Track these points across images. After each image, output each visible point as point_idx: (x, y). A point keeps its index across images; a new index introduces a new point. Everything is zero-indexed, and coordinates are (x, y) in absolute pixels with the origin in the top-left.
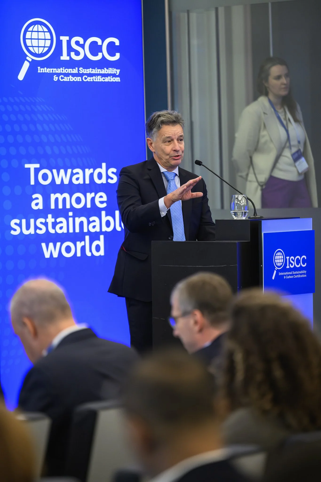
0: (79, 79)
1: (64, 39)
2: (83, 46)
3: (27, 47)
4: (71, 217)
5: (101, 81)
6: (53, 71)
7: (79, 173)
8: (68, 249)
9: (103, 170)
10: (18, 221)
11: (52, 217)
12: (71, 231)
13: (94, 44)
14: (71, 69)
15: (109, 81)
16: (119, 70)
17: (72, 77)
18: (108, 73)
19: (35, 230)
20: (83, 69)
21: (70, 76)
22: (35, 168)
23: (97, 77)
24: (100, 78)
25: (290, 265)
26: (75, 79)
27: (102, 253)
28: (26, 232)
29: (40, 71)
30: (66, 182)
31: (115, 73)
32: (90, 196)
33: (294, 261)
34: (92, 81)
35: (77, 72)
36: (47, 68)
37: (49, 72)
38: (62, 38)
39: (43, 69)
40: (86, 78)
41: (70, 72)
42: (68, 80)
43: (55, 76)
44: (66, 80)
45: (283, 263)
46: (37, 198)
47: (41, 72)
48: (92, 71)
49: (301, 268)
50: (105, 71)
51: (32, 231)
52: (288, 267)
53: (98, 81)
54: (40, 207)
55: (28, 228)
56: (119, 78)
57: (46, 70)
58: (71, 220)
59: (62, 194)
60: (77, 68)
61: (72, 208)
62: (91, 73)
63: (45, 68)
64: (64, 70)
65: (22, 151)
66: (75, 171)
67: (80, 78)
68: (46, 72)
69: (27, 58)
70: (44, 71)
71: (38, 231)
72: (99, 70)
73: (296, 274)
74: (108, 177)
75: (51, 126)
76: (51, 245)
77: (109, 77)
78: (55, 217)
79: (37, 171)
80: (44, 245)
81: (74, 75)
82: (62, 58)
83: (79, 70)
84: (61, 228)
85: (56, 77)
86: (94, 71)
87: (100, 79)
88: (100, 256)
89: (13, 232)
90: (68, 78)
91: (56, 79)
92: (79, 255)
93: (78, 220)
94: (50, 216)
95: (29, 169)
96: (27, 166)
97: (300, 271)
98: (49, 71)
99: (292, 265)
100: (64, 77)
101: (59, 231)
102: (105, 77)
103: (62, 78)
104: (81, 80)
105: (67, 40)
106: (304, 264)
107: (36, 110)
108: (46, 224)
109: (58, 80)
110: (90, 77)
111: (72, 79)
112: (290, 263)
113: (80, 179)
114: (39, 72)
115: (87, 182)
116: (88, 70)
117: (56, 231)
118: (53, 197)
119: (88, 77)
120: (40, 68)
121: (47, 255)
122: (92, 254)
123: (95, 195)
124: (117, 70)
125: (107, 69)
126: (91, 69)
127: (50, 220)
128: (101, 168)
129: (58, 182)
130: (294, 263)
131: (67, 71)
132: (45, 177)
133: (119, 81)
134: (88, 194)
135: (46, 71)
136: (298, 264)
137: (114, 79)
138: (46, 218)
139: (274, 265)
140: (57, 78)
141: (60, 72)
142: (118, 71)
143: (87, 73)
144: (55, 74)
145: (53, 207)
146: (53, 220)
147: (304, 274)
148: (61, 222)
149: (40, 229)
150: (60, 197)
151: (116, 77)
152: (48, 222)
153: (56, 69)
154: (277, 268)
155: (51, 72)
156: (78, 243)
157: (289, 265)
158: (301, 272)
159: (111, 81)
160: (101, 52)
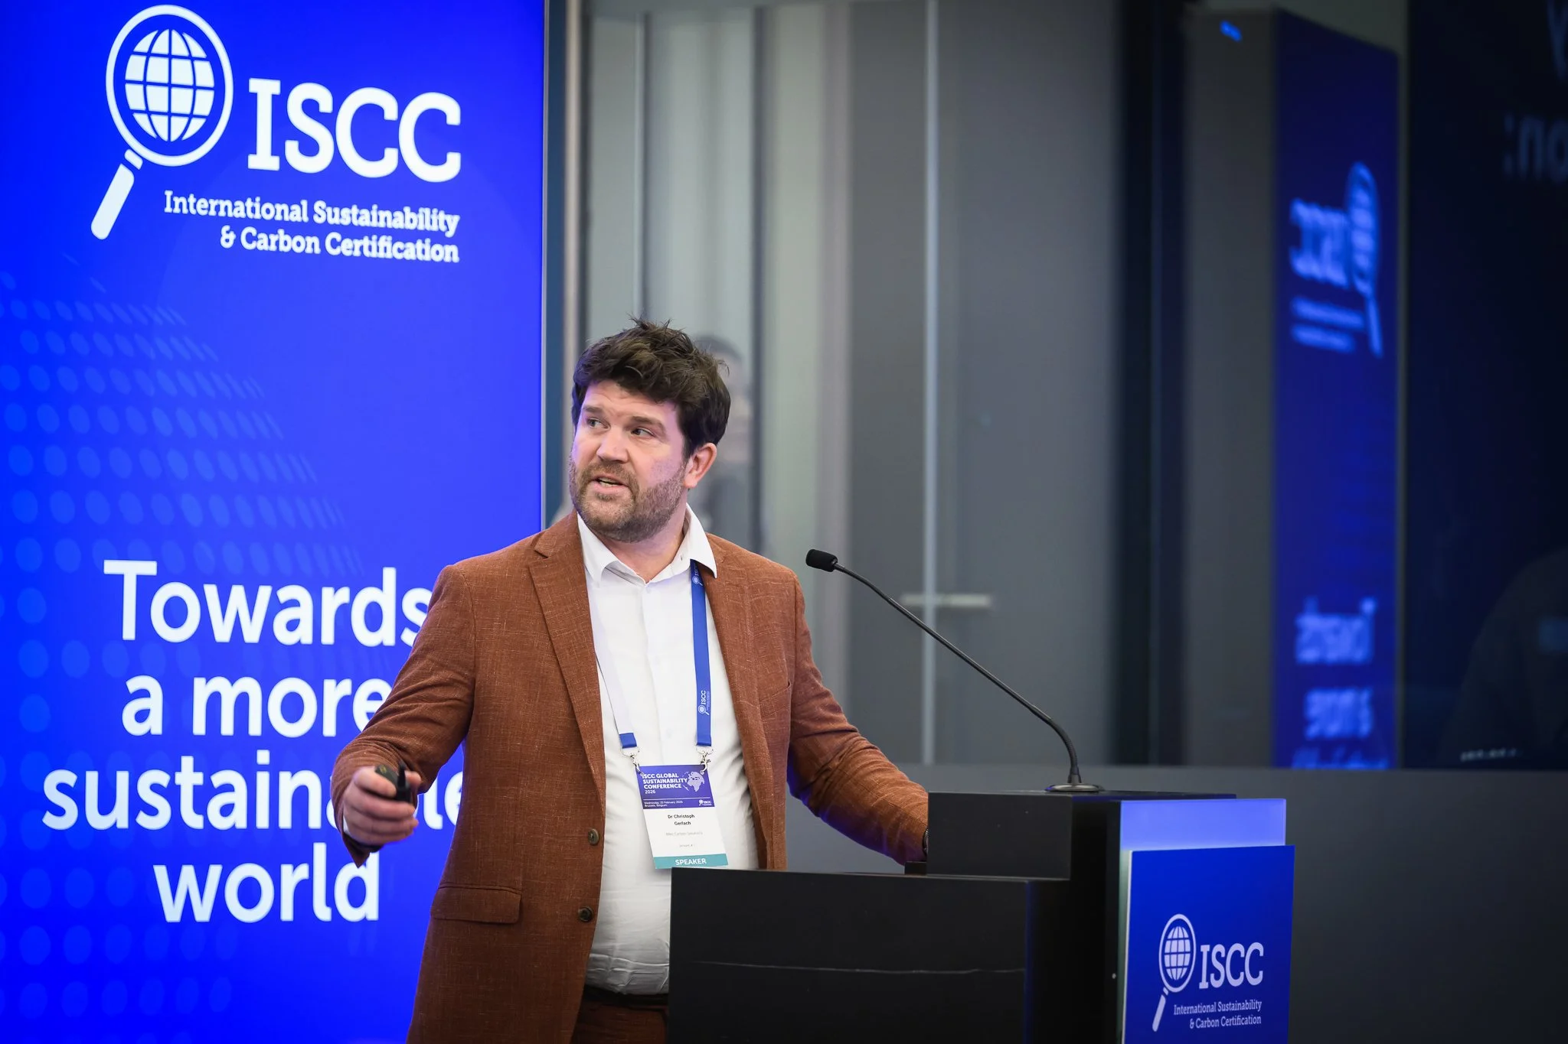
0: (309, 244)
1: (264, 89)
2: (329, 121)
3: (127, 114)
4: (263, 768)
5: (389, 255)
6: (217, 208)
7: (301, 604)
8: (249, 893)
9: (385, 597)
10: (69, 778)
11: (196, 770)
12: (263, 821)
13: (369, 114)
14: (285, 207)
15: (421, 257)
16: (456, 218)
17: (285, 234)
18: (416, 229)
19: (133, 815)
20: (327, 206)
21: (281, 232)
22: (140, 579)
23: (378, 240)
24: (389, 245)
25: (1212, 976)
26: (299, 244)
27: (370, 909)
28: (98, 822)
29: (173, 205)
30: (252, 633)
31: (443, 228)
32: (335, 691)
33: (1222, 961)
34: (357, 253)
35: (306, 219)
36: (198, 198)
37: (204, 213)
38: (256, 85)
39: (183, 200)
40: (335, 244)
41: (279, 217)
42: (273, 248)
43: (226, 228)
44: (266, 247)
45: (1189, 967)
46: (144, 693)
47: (177, 210)
48: (361, 218)
49: (1246, 992)
50: (406, 219)
51: (120, 816)
52: (1204, 985)
53: (381, 255)
54: (155, 725)
55: (106, 804)
56: (454, 249)
57: (195, 204)
58: (263, 779)
59: (232, 682)
60: (304, 203)
61: (269, 734)
62: (355, 223)
63: (192, 199)
64: (257, 206)
65: (97, 507)
66: (285, 594)
67: (315, 240)
68: (193, 211)
69: (129, 155)
70: (188, 207)
71: (144, 820)
72: (383, 214)
73: (1230, 1014)
74: (402, 623)
75: (205, 418)
76: (188, 873)
77: (419, 243)
78: (207, 767)
79: (147, 588)
80: (161, 872)
81: (293, 229)
82: (255, 162)
83: (311, 212)
84: (226, 810)
85: (228, 232)
86: (366, 218)
87: (389, 249)
88: (365, 921)
89: (50, 820)
90: (273, 238)
91: (227, 241)
92: (287, 914)
93: (288, 783)
94: (187, 762)
95: (119, 579)
96: (111, 567)
97: (1242, 1001)
98: (203, 209)
99: (1217, 977)
100: (258, 232)
101: (221, 823)
102: (405, 242)
103: (250, 238)
104: (317, 250)
105: (274, 96)
106: (1255, 975)
107: (152, 355)
108: (171, 793)
109: (234, 243)
110: (352, 239)
111: (286, 243)
112: (1211, 969)
113: (301, 624)
114: (168, 209)
115: (328, 637)
116: (345, 211)
117: (206, 821)
118: (202, 690)
119: (342, 240)
120: (172, 197)
121: (173, 913)
122: (335, 912)
123: (355, 688)
124: (449, 218)
125: (415, 210)
126: (355, 210)
127: (188, 777)
128: (381, 587)
129: (222, 633)
130: (1225, 971)
131: (268, 211)
132: (175, 612)
133: (456, 259)
134: (329, 684)
135: (195, 207)
136: (1236, 976)
137: (438, 253)
138: (174, 768)
139: (1161, 977)
140: (232, 236)
141: (243, 215)
142: (454, 221)
143: (341, 225)
144: (227, 220)
145: (199, 727)
146: (199, 779)
147: (1254, 1013)
148: (228, 788)
149: (152, 811)
150: (229, 691)
151: (443, 244)
152: (179, 787)
153: (228, 203)
154: (1168, 988)
155: (213, 213)
156: (286, 869)
157: (1208, 980)
158: (1246, 1006)
159: (427, 258)
160: (395, 144)
